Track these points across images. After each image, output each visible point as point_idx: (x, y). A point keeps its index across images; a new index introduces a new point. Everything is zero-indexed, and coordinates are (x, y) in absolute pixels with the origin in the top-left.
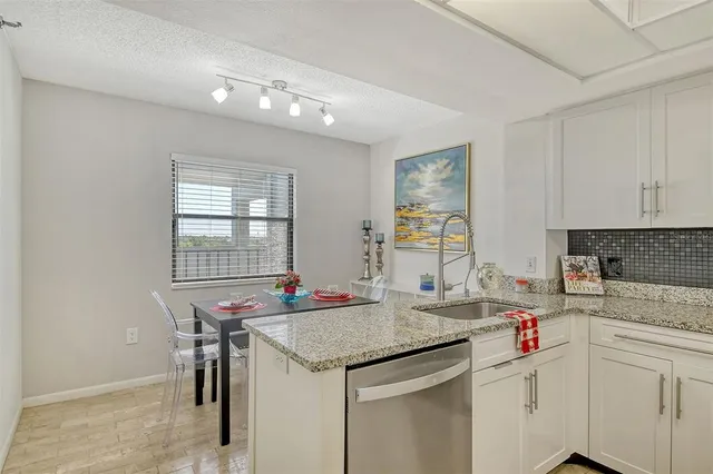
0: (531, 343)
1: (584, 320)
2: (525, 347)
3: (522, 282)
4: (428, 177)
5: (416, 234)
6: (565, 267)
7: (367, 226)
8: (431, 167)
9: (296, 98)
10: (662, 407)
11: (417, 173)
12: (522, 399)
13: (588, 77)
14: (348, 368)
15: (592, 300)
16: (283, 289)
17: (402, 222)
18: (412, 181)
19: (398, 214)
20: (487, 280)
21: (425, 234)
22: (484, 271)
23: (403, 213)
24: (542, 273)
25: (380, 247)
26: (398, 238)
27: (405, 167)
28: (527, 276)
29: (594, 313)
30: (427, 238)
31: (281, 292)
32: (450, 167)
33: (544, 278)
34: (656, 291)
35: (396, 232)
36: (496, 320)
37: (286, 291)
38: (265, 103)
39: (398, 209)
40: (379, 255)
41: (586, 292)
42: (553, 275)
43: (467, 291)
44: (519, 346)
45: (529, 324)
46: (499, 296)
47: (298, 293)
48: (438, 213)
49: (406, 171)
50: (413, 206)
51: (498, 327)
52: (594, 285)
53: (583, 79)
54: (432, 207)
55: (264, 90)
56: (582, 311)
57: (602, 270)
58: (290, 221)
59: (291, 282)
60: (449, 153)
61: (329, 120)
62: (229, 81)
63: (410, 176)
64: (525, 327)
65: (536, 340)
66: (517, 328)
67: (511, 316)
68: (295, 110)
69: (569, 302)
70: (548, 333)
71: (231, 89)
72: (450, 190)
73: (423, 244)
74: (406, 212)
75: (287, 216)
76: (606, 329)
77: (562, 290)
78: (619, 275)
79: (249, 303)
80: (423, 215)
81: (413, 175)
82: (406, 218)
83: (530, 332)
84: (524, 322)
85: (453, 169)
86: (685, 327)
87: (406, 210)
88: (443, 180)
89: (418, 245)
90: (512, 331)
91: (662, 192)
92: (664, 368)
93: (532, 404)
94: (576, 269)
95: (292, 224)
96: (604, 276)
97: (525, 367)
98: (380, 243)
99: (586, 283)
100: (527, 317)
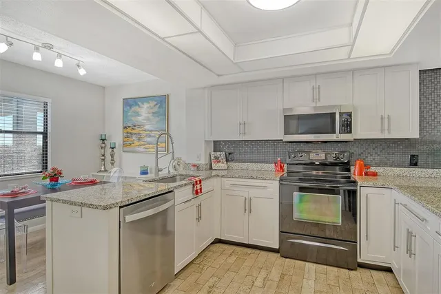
0: (199, 191)
1: (219, 179)
2: (197, 193)
3: (194, 166)
4: (144, 111)
5: (137, 143)
6: (212, 158)
7: (103, 138)
8: (146, 105)
9: (60, 56)
10: (245, 210)
11: (137, 107)
12: (196, 216)
13: (221, 75)
14: (120, 207)
15: (222, 172)
16: (48, 180)
17: (128, 136)
18: (135, 112)
19: (125, 131)
20: (177, 166)
21: (142, 143)
22: (176, 162)
23: (129, 130)
24: (203, 161)
25: (113, 151)
26: (124, 145)
27: (129, 103)
28: (196, 163)
29: (223, 176)
30: (144, 145)
31: (47, 181)
32: (158, 106)
33: (204, 163)
34: (244, 165)
35: (124, 142)
36: (184, 182)
37: (51, 180)
38: (37, 57)
39: (125, 128)
40: (112, 156)
41: (221, 168)
42: (207, 162)
43: (169, 171)
44: (194, 192)
45: (198, 182)
46: (184, 173)
47: (60, 181)
48: (151, 131)
49: (131, 106)
50: (135, 126)
51: (186, 184)
52: (223, 165)
53: (218, 75)
54: (147, 127)
55: (37, 49)
56: (218, 176)
57: (226, 158)
58: (45, 135)
59: (55, 175)
60: (157, 99)
61: (82, 72)
62: (9, 39)
63: (133, 109)
64: (197, 184)
65: (201, 189)
66: (193, 185)
67: (191, 180)
68: (59, 63)
69: (214, 173)
70: (206, 186)
71: (11, 44)
72: (157, 119)
73: (141, 149)
74: (130, 131)
75: (42, 131)
76: (228, 182)
77: (211, 168)
78: (232, 161)
79: (24, 190)
80: (141, 132)
81: (135, 108)
82: (130, 133)
83: (198, 186)
84: (196, 182)
85: (159, 107)
86: (252, 178)
87: (130, 128)
88: (153, 113)
89: (139, 149)
90: (191, 186)
91: (246, 126)
92: (246, 195)
93: (199, 218)
94: (216, 158)
95: (47, 137)
96: (227, 161)
97: (196, 202)
98: (113, 148)
99: (220, 164)
100: (197, 179)
